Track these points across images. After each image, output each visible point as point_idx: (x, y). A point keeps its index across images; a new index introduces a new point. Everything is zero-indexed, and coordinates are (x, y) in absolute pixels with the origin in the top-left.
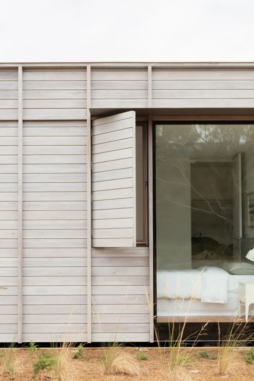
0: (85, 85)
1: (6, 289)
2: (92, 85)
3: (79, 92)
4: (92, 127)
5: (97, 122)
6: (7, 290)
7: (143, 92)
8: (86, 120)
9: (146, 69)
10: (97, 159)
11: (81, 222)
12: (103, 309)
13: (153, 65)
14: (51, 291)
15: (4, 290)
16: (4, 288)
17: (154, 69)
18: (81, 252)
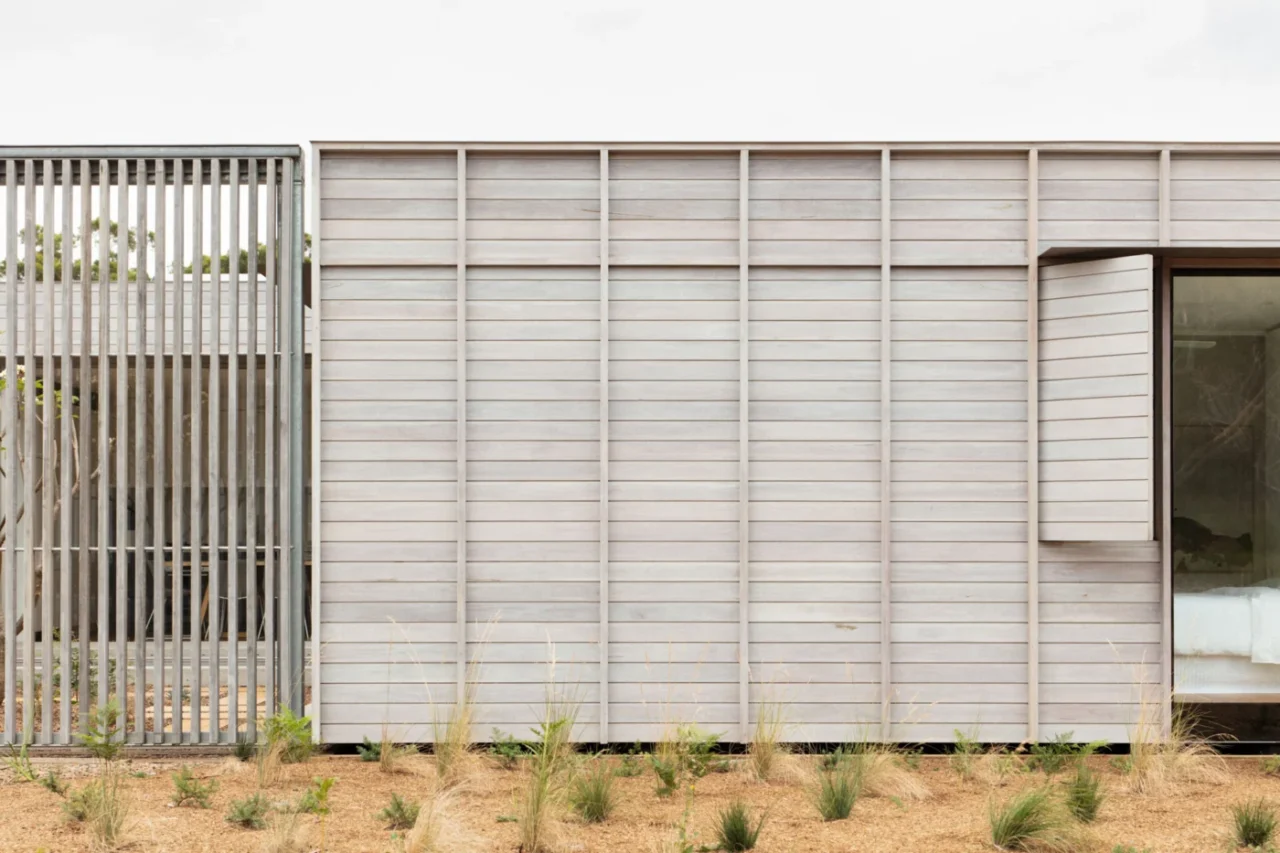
0: (1025, 189)
1: (853, 628)
2: (1040, 190)
3: (1010, 206)
4: (1040, 281)
5: (1051, 272)
6: (855, 630)
7: (1148, 205)
8: (1026, 267)
9: (1156, 155)
10: (1052, 350)
11: (1014, 486)
12: (1061, 673)
13: (1173, 148)
14: (950, 633)
15: (849, 630)
16: (848, 627)
17: (1174, 155)
18: (1014, 551)
